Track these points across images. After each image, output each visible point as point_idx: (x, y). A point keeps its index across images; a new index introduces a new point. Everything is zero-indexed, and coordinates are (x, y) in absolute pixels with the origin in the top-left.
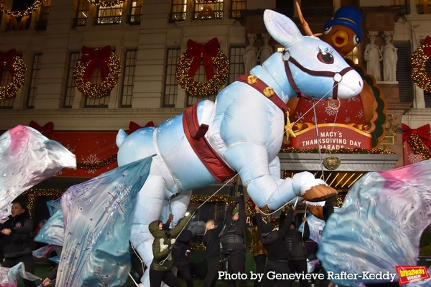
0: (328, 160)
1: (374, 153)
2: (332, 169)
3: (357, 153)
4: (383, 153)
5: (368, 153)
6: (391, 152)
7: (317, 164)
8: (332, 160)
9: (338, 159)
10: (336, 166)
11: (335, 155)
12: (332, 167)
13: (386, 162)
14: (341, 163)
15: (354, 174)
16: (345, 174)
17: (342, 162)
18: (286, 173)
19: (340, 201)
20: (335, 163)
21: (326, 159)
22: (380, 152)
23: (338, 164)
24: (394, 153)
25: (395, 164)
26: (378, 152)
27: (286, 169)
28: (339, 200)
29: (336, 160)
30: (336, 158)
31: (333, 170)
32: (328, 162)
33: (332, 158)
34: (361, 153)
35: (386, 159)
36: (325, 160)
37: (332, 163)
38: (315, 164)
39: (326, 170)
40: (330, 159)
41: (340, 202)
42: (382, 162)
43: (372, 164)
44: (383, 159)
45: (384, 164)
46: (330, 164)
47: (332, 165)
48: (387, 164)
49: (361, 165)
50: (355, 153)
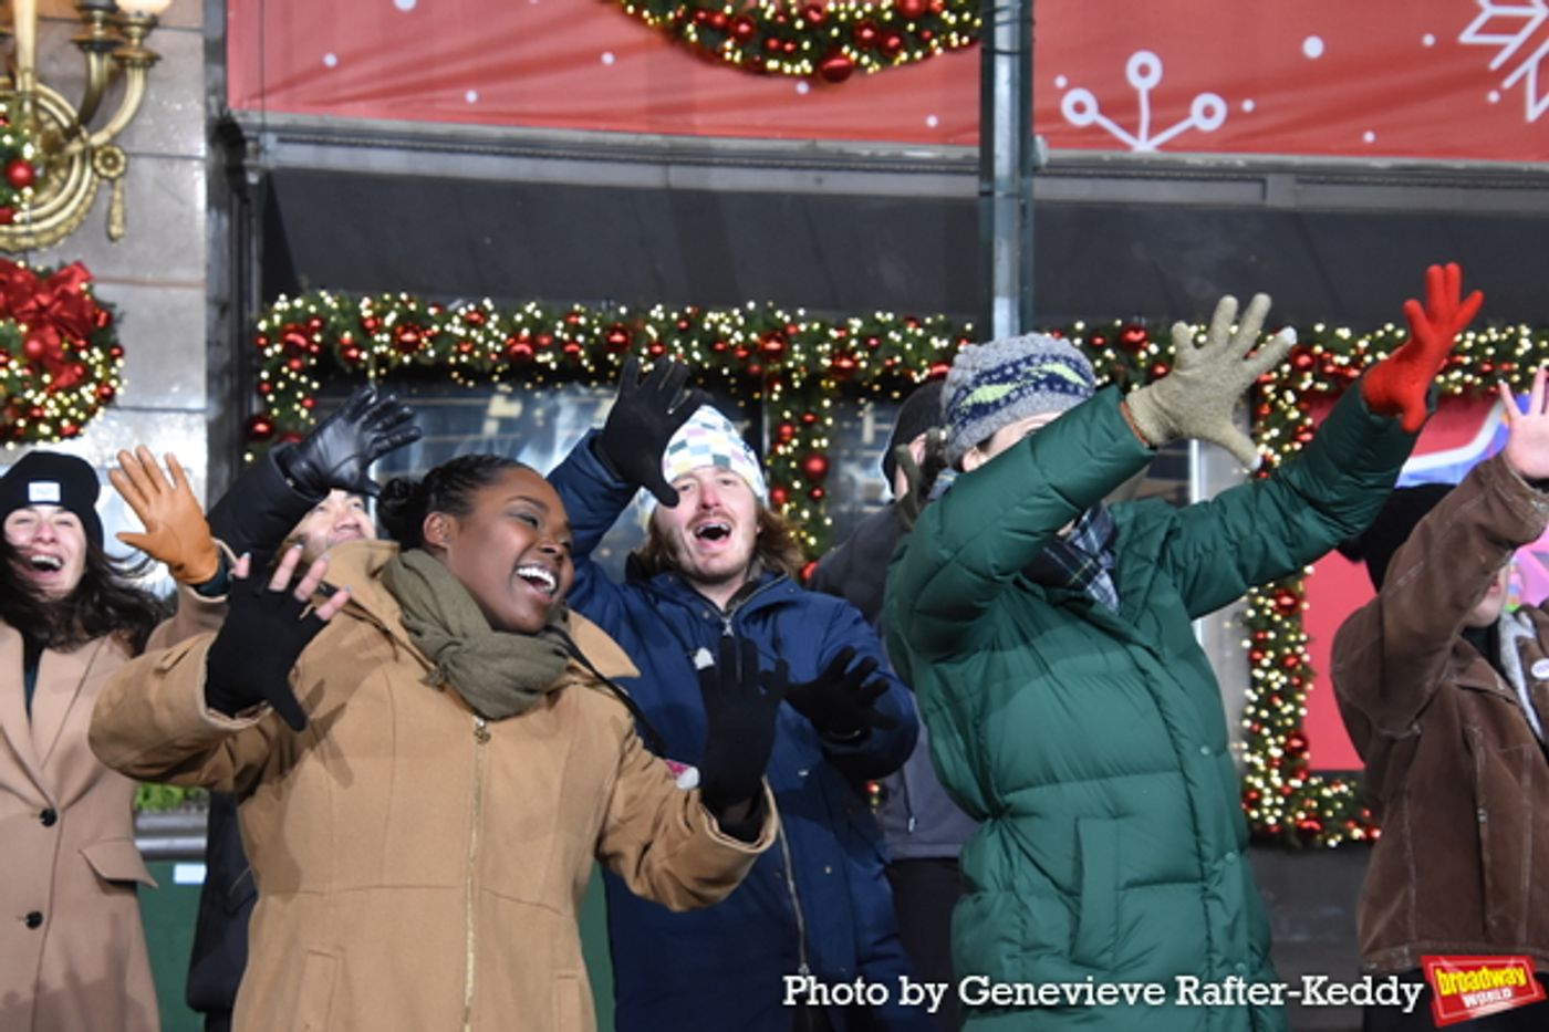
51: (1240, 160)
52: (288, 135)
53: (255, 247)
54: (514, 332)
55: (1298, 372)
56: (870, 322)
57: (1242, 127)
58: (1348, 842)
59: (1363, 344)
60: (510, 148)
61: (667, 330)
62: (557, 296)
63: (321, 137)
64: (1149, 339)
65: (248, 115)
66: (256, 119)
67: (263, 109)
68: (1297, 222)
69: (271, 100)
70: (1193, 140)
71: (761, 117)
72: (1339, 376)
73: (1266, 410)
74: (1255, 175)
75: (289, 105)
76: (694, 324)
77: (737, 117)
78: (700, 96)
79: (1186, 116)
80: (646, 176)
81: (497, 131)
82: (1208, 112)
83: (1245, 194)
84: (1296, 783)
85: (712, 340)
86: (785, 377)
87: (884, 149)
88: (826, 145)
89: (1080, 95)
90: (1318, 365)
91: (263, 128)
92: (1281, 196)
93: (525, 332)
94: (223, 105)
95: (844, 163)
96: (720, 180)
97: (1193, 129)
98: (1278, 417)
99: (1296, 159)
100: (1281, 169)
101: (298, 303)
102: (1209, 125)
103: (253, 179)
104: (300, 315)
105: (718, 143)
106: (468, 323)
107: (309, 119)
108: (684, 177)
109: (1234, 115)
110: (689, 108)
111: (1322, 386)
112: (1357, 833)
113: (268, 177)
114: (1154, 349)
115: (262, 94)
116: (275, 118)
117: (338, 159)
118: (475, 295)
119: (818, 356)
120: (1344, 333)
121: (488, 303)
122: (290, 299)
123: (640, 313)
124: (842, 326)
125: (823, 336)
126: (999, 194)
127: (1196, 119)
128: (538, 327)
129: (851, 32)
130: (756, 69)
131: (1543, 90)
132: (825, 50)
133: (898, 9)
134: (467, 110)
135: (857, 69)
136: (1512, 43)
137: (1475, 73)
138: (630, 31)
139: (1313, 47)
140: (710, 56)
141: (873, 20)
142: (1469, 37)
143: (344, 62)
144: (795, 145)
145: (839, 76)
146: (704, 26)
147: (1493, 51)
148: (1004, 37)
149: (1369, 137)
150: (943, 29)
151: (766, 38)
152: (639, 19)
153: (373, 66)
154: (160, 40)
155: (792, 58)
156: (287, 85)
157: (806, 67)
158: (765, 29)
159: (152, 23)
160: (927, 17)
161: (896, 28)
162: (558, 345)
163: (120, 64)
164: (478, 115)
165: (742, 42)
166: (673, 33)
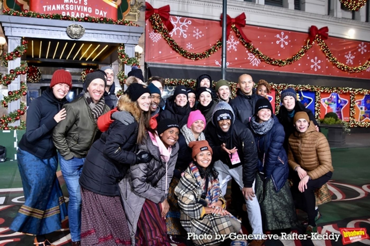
0: (72, 28)
1: (120, 24)
2: (76, 38)
3: (103, 23)
4: (128, 25)
5: (114, 24)
6: (136, 25)
7: (59, 32)
8: (76, 28)
9: (82, 27)
10: (80, 35)
11: (79, 24)
12: (75, 37)
13: (131, 34)
14: (85, 33)
15: (99, 45)
16: (90, 44)
17: (86, 31)
18: (23, 41)
20: (78, 31)
21: (70, 26)
22: (126, 23)
23: (82, 33)
24: (139, 26)
25: (140, 37)
26: (124, 24)
27: (24, 36)
28: (84, 73)
29: (80, 29)
30: (80, 26)
31: (76, 40)
32: (71, 31)
33: (76, 26)
34: (106, 23)
35: (131, 31)
36: (68, 28)
37: (76, 32)
38: (57, 32)
39: (69, 39)
40: (73, 27)
42: (128, 34)
43: (117, 35)
44: (129, 31)
45: (129, 36)
46: (74, 33)
47: (76, 34)
48: (132, 36)
49: (107, 35)
50: (100, 23)
51: (231, 68)
52: (151, 64)
53: (148, 73)
61: (184, 81)
62: (174, 78)
63: (153, 64)
65: (147, 62)
68: (236, 73)
71: (190, 63)
74: (232, 69)
75: (150, 61)
76: (186, 81)
77: (188, 63)
78: (185, 61)
80: (181, 68)
81: (168, 64)
82: (228, 64)
83: (231, 71)
85: (188, 82)
86: (193, 86)
87: (201, 66)
88: (196, 65)
89: (217, 62)
92: (234, 71)
95: (198, 67)
96: (187, 68)
98: (234, 90)
99: (235, 68)
100: (234, 69)
103: (147, 68)
105: (187, 65)
106: (167, 80)
107: (152, 62)
108: (184, 68)
109: (230, 64)
113: (149, 68)
115: (148, 60)
116: (150, 62)
117: (155, 66)
118: (167, 78)
123: (182, 80)
129: (198, 56)
130: (190, 59)
131: (254, 63)
132: (196, 57)
133: (203, 54)
134: (165, 62)
135: (199, 59)
136: (252, 59)
137: (249, 62)
138: (179, 55)
139: (236, 59)
140: (186, 58)
141: (200, 55)
142: (249, 58)
143: (155, 58)
144: (194, 65)
145: (197, 60)
146: (186, 55)
147: (250, 60)
148: (224, 56)
149: (241, 66)
150: (206, 56)
151: (191, 56)
152: (180, 54)
153: (157, 58)
154: (141, 56)
155: (193, 58)
156: (150, 59)
157: (194, 59)
158: (191, 55)
159: (141, 54)
160: (205, 55)
161: (202, 55)
162: (174, 83)
163: (138, 58)
164: (166, 62)
165: (189, 56)
166: (183, 56)
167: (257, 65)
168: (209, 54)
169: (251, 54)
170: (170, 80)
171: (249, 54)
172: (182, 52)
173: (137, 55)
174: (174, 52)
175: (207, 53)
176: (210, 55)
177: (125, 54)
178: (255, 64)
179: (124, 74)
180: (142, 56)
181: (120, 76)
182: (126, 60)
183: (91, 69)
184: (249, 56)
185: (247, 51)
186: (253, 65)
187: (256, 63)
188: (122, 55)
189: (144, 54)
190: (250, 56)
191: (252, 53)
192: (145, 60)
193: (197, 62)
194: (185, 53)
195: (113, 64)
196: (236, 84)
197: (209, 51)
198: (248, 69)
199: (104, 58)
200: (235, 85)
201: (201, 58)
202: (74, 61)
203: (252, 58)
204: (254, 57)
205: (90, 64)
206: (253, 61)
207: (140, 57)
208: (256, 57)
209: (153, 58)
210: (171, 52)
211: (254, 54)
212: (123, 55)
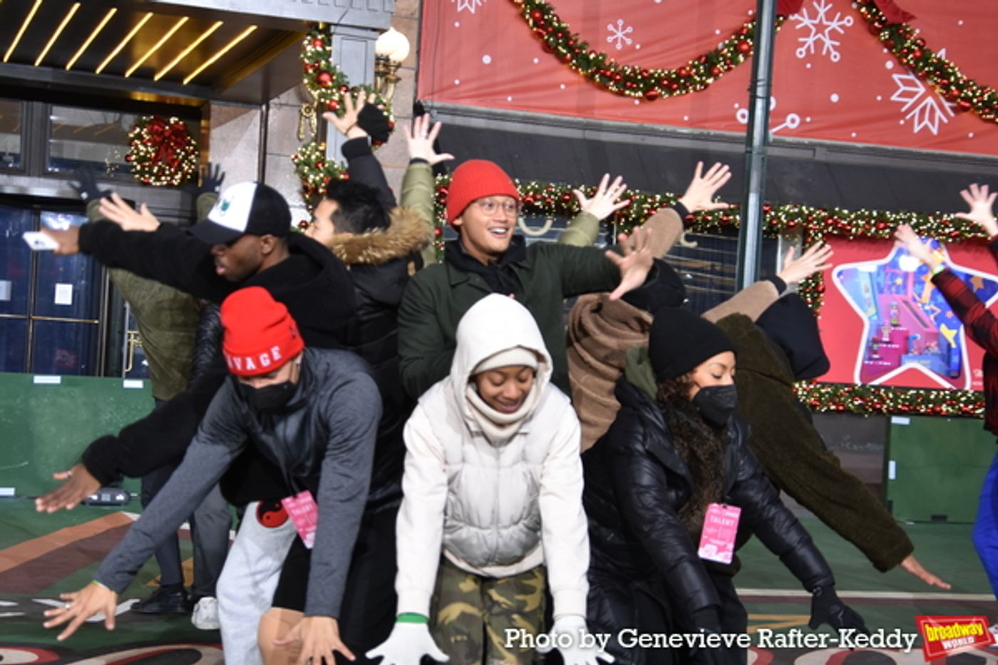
15: (217, 25)
16: (179, 18)
19: (145, 144)
28: (139, 137)
41: (142, 148)
51: (806, 141)
52: (442, 111)
54: (527, 193)
55: (827, 226)
56: (664, 196)
57: (807, 127)
58: (828, 411)
59: (853, 216)
60: (525, 120)
62: (544, 179)
63: (454, 112)
64: (772, 209)
65: (427, 102)
66: (430, 104)
67: (432, 100)
68: (827, 166)
69: (435, 96)
70: (787, 131)
71: (619, 113)
72: (843, 228)
73: (809, 240)
74: (811, 147)
75: (440, 99)
77: (611, 112)
78: (598, 103)
79: (784, 122)
80: (576, 134)
81: (521, 113)
82: (793, 121)
83: (807, 154)
84: (812, 387)
87: (669, 128)
88: (647, 125)
89: (744, 111)
90: (835, 224)
91: (432, 108)
92: (821, 156)
93: (531, 193)
94: (415, 98)
95: (654, 133)
96: (605, 137)
97: (786, 128)
99: (828, 142)
100: (822, 145)
101: (446, 177)
102: (793, 126)
104: (446, 182)
105: (605, 122)
107: (450, 104)
108: (591, 135)
109: (803, 123)
110: (592, 108)
111: (835, 232)
112: (833, 407)
114: (773, 213)
115: (432, 94)
116: (437, 104)
117: (459, 121)
119: (643, 209)
120: (846, 212)
121: (517, 181)
122: (443, 175)
124: (653, 198)
125: (645, 201)
126: (754, 152)
127: (788, 124)
128: (536, 191)
129: (659, 81)
130: (621, 94)
131: (921, 121)
132: (648, 88)
133: (678, 74)
134: (508, 104)
135: (660, 95)
136: (911, 101)
137: (896, 112)
138: (571, 77)
139: (835, 98)
140: (603, 87)
141: (668, 77)
142: (894, 98)
143: (461, 83)
144: (635, 125)
145: (652, 98)
146: (602, 76)
147: (905, 103)
148: (760, 91)
149: (854, 135)
150: (695, 83)
151: (626, 82)
152: (576, 71)
153: (474, 85)
154: (400, 72)
155: (635, 90)
156: (441, 90)
157: (640, 94)
158: (627, 78)
159: (399, 66)
160: (689, 77)
161: (676, 81)
162: (543, 199)
163: (387, 81)
164: (512, 106)
165: (617, 83)
166: (590, 78)
167: (935, 131)
168: (709, 73)
169: (911, 77)
170: (524, 187)
171: (896, 77)
172: (584, 62)
173: (384, 68)
174: (551, 61)
175: (697, 67)
176: (710, 81)
177: (330, 71)
178: (926, 122)
179: (323, 152)
180: (406, 75)
181: (307, 163)
182: (336, 98)
183: (173, 120)
184: (898, 88)
185: (889, 65)
186: (917, 129)
187: (932, 120)
188: (319, 71)
189: (413, 64)
190: (903, 88)
191: (914, 69)
192: (416, 92)
193: (651, 108)
194: (599, 65)
195: (274, 101)
196: (824, 214)
197: (710, 62)
198: (890, 147)
199: (239, 79)
200: (820, 220)
201: (670, 90)
202: (98, 78)
203: (911, 95)
204: (921, 90)
205: (171, 96)
206: (917, 111)
207: (398, 80)
208: (930, 91)
209: (454, 86)
210: (536, 61)
211: (923, 79)
212: (322, 73)
